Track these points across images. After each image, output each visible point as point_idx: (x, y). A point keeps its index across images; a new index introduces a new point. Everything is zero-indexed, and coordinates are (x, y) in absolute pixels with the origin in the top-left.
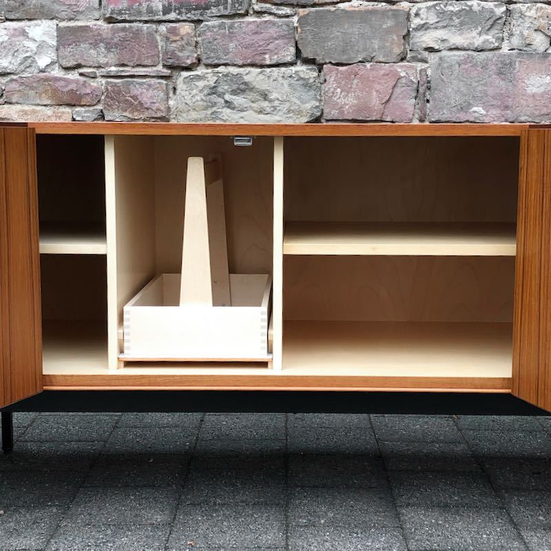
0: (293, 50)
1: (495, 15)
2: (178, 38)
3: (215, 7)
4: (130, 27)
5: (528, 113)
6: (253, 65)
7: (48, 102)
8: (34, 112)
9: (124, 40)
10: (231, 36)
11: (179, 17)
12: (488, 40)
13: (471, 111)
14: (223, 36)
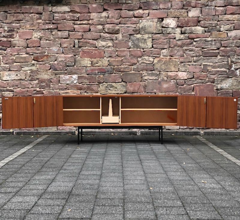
0: (121, 80)
1: (157, 74)
2: (100, 78)
3: (107, 72)
4: (92, 76)
5: (164, 91)
6: (114, 83)
7: (76, 89)
8: (73, 91)
11: (100, 74)
12: (156, 78)
13: (154, 91)
14: (108, 77)
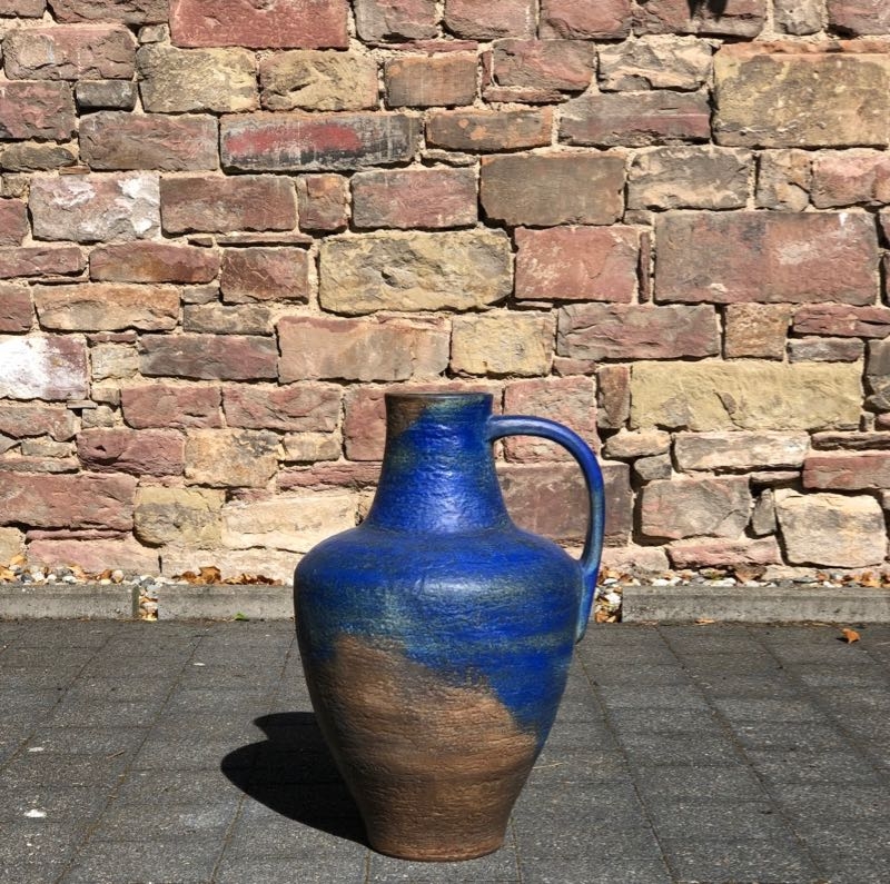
0: (474, 209)
1: (737, 164)
2: (321, 194)
3: (369, 152)
4: (258, 180)
5: (783, 291)
6: (420, 229)
7: (148, 279)
8: (129, 292)
9: (250, 195)
10: (392, 191)
11: (323, 167)
12: (728, 197)
13: (708, 287)
14: (381, 191)
